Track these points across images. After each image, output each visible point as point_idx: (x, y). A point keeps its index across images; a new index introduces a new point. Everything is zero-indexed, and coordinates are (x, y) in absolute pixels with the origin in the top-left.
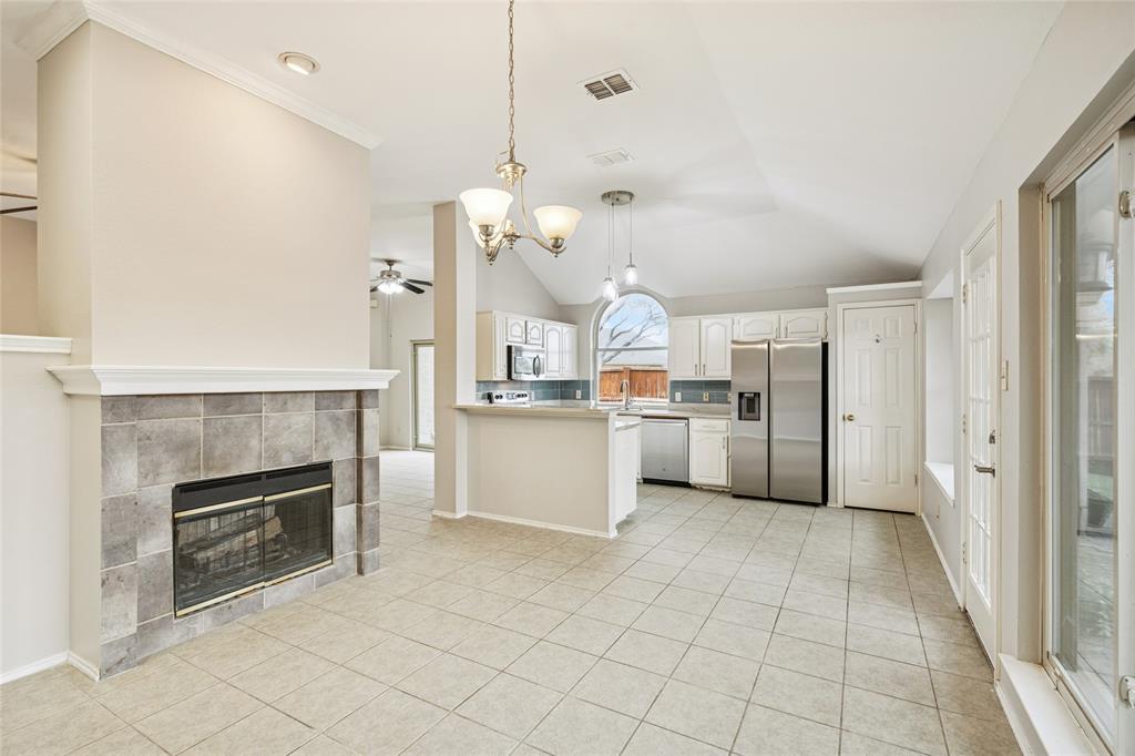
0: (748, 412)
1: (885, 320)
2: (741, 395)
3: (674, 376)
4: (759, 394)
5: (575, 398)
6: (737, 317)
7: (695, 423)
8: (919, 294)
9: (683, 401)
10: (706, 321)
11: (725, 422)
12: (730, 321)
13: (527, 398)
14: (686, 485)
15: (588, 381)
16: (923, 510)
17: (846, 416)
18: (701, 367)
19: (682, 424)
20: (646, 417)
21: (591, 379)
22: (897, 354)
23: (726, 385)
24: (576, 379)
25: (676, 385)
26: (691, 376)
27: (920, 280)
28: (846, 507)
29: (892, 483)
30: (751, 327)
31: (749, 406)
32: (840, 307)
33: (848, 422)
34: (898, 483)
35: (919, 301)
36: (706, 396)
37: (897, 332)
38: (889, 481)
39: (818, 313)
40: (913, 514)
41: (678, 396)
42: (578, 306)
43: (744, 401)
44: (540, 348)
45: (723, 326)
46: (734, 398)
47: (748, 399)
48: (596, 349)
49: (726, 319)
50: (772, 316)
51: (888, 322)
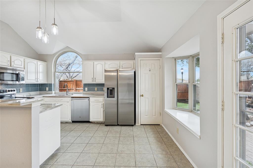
0: (110, 94)
1: (152, 64)
2: (108, 89)
3: (84, 82)
4: (114, 88)
5: (45, 90)
6: (107, 62)
7: (92, 99)
8: (160, 56)
9: (88, 90)
10: (96, 63)
11: (102, 98)
12: (104, 63)
13: (15, 92)
14: (89, 122)
15: (51, 84)
16: (162, 123)
17: (141, 95)
18: (94, 79)
19: (87, 100)
20: (73, 98)
21: (53, 83)
22: (155, 75)
23: (103, 85)
24: (46, 83)
25: (86, 85)
26: (90, 82)
27: (161, 52)
28: (141, 125)
29: (154, 115)
30: (111, 65)
31: (111, 92)
32: (139, 59)
33: (141, 97)
34: (155, 115)
35: (161, 59)
36: (96, 89)
37: (155, 68)
38: (153, 115)
39: (131, 62)
40: (159, 125)
41: (86, 89)
42: (47, 55)
43: (109, 91)
44: (23, 69)
45: (101, 64)
46: (105, 89)
47: (111, 90)
48: (55, 72)
49: (103, 62)
50: (117, 62)
51: (153, 65)
